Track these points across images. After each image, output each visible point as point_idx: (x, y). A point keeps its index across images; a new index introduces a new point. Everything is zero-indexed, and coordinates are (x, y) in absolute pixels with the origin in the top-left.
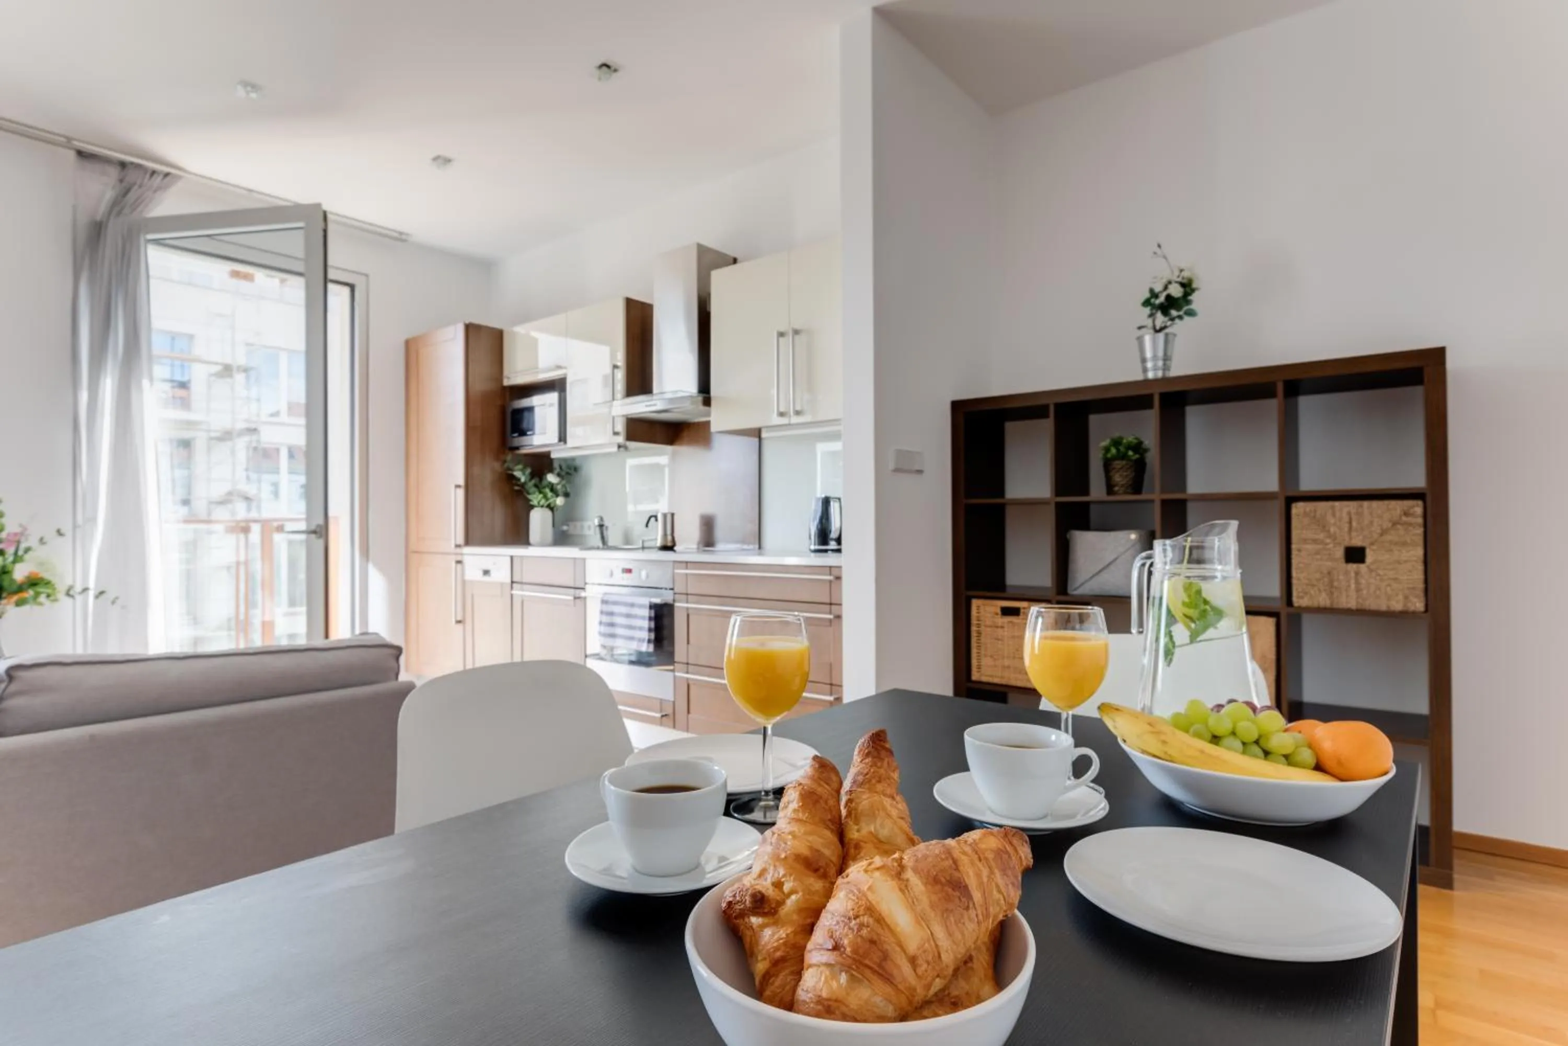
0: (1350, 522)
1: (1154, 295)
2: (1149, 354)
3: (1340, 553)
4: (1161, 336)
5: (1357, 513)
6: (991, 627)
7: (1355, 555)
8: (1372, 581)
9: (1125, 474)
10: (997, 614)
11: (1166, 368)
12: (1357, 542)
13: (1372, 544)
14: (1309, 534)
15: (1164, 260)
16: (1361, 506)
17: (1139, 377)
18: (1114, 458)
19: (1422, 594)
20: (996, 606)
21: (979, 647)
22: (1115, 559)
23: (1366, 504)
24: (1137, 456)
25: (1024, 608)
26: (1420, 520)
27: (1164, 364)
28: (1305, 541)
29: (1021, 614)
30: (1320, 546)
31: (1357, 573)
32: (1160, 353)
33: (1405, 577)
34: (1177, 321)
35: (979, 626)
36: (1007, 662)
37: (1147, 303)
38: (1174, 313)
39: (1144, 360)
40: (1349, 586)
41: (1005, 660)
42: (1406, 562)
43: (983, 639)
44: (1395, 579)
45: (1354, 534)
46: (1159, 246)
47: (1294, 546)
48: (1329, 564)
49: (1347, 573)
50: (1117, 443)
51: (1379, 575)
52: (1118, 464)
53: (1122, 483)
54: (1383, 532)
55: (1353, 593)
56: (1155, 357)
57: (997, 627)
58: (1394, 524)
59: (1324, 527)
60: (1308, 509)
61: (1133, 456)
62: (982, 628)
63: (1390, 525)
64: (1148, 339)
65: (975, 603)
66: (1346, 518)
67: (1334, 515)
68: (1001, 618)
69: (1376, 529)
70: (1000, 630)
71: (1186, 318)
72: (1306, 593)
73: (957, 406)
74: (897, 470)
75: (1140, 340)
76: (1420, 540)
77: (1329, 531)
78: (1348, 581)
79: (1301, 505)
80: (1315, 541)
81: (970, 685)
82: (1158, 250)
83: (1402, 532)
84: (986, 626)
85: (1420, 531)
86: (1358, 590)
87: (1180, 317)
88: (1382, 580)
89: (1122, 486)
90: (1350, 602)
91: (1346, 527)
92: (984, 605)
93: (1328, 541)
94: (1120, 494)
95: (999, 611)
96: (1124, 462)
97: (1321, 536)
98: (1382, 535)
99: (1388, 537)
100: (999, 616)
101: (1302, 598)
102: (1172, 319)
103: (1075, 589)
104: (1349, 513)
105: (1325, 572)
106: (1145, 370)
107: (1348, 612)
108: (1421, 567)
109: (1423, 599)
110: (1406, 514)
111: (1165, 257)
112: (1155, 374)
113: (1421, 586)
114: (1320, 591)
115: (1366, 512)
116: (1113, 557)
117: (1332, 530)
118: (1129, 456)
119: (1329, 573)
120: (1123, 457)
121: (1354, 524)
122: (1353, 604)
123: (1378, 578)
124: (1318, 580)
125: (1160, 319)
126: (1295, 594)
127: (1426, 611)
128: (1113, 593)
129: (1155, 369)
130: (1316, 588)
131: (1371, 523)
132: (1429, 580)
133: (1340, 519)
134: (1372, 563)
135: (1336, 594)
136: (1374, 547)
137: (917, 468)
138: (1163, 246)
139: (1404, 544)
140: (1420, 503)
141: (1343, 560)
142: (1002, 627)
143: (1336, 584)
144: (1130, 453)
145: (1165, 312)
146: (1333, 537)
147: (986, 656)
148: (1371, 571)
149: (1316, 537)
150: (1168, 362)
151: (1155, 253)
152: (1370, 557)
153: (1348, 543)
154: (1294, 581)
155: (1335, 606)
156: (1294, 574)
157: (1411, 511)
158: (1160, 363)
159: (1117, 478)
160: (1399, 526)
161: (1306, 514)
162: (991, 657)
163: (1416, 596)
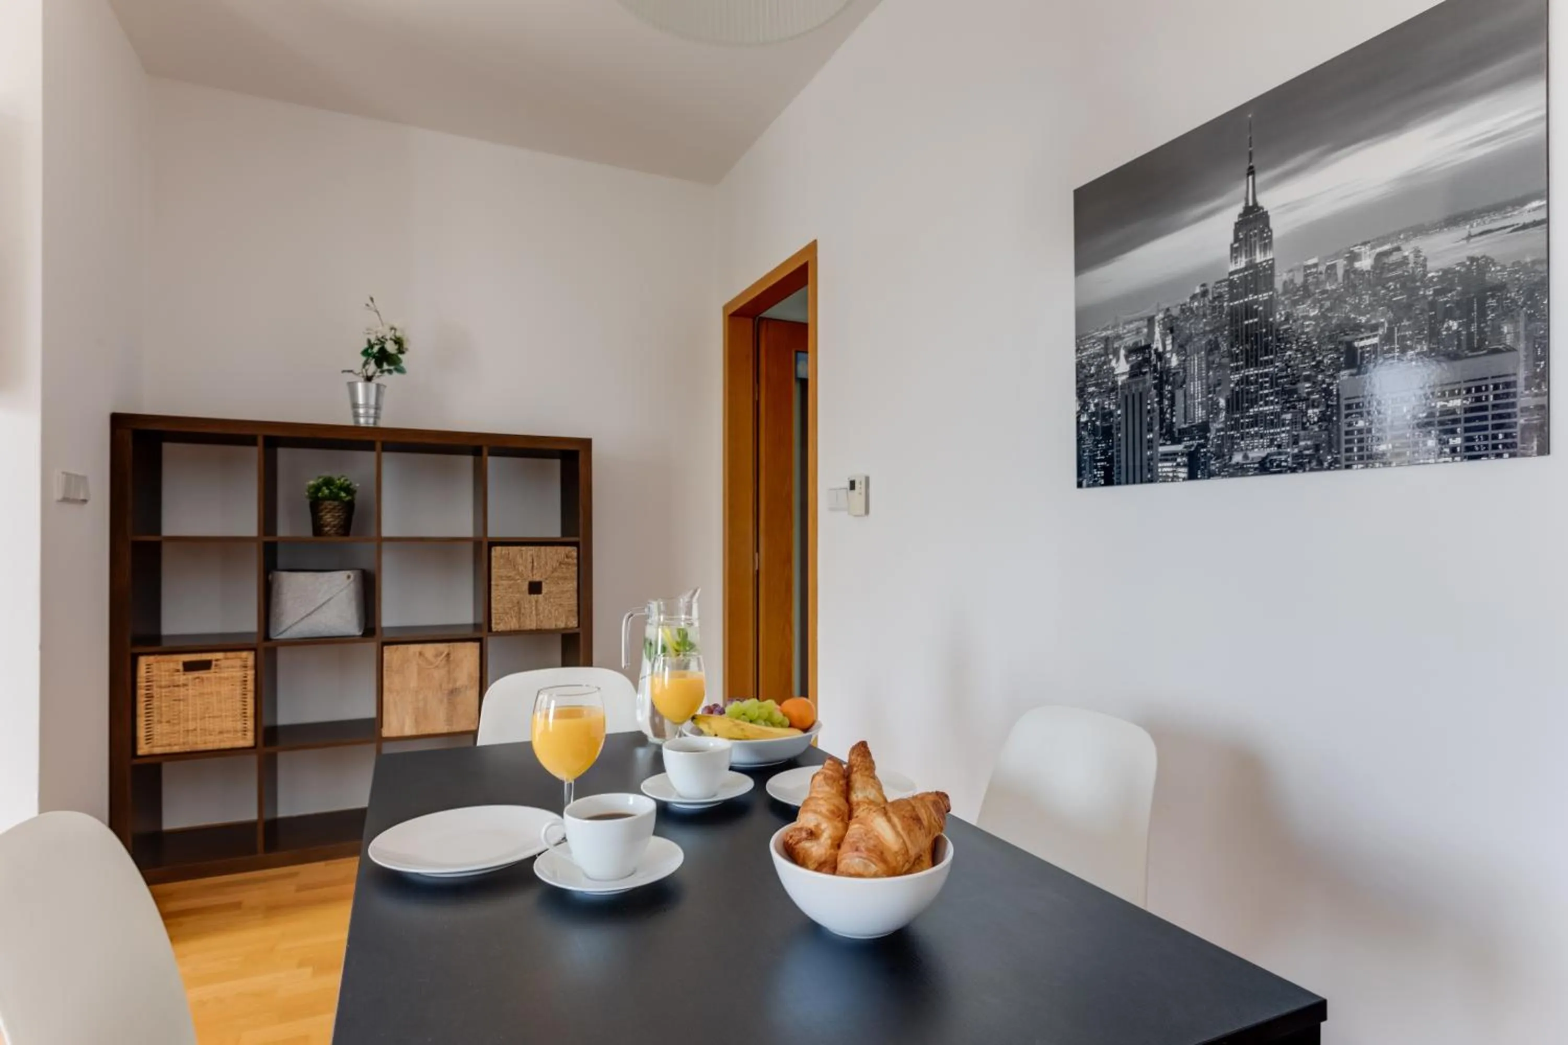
0: (533, 562)
1: (371, 346)
2: (361, 400)
3: (525, 587)
4: (372, 386)
5: (537, 556)
6: (166, 687)
7: (535, 588)
8: (546, 606)
9: (337, 514)
10: (178, 671)
11: (377, 417)
12: (537, 578)
13: (546, 579)
14: (503, 572)
15: (376, 315)
16: (540, 550)
17: (350, 422)
18: (326, 498)
19: (576, 614)
20: (177, 661)
21: (149, 714)
22: (329, 600)
23: (543, 548)
24: (348, 498)
25: (217, 660)
26: (575, 561)
27: (376, 413)
28: (501, 578)
29: (213, 667)
30: (512, 582)
31: (537, 602)
32: (372, 402)
33: (567, 603)
34: (386, 374)
35: (149, 688)
36: (191, 726)
37: (365, 353)
38: (385, 366)
39: (355, 406)
40: (531, 612)
41: (190, 723)
42: (567, 591)
43: (155, 703)
44: (561, 605)
45: (535, 571)
46: (372, 299)
47: (493, 583)
48: (518, 595)
49: (530, 602)
50: (328, 482)
51: (550, 602)
52: (328, 504)
53: (332, 523)
54: (554, 570)
55: (534, 617)
56: (367, 406)
57: (178, 686)
58: (561, 563)
59: (514, 566)
60: (503, 552)
61: (345, 497)
62: (155, 691)
63: (558, 564)
64: (360, 386)
65: (143, 661)
66: (530, 560)
67: (522, 556)
68: (184, 674)
69: (549, 568)
70: (182, 689)
71: (395, 374)
72: (502, 620)
73: (118, 421)
74: (65, 500)
75: (352, 387)
76: (575, 575)
77: (518, 569)
78: (531, 608)
79: (498, 548)
80: (509, 578)
81: (136, 761)
82: (370, 303)
83: (564, 570)
84: (161, 687)
85: (576, 568)
86: (537, 615)
87: (390, 371)
88: (552, 606)
89: (334, 526)
90: (530, 624)
91: (530, 566)
92: (158, 662)
93: (518, 577)
94: (330, 535)
95: (181, 667)
96: (336, 503)
97: (512, 574)
98: (553, 572)
99: (556, 574)
100: (181, 673)
101: (498, 624)
102: (382, 372)
103: (281, 633)
104: (532, 556)
105: (516, 601)
106: (356, 415)
107: (531, 632)
108: (575, 595)
109: (576, 618)
110: (567, 557)
111: (377, 312)
112: (367, 422)
113: (575, 609)
114: (511, 617)
115: (543, 556)
116: (327, 597)
117: (521, 568)
118: (341, 497)
119: (518, 603)
120: (334, 497)
121: (535, 564)
122: (533, 626)
123: (550, 604)
124: (510, 609)
125: (372, 368)
126: (493, 621)
127: (579, 626)
128: (326, 634)
129: (367, 416)
130: (509, 616)
131: (546, 563)
132: (581, 605)
133: (526, 559)
134: (546, 594)
135: (522, 619)
136: (547, 581)
137: (82, 497)
138: (375, 300)
139: (565, 579)
140: (575, 548)
141: (527, 592)
142: (185, 685)
143: (523, 611)
144: (343, 494)
145: (379, 364)
146: (521, 575)
147: (160, 722)
148: (546, 599)
149: (510, 574)
150: (378, 411)
151: (367, 305)
152: (545, 589)
153: (530, 579)
154: (493, 611)
155: (522, 628)
156: (493, 605)
157: (570, 554)
158: (372, 411)
159: (328, 518)
160: (563, 566)
161: (502, 557)
162: (168, 722)
163: (573, 616)
